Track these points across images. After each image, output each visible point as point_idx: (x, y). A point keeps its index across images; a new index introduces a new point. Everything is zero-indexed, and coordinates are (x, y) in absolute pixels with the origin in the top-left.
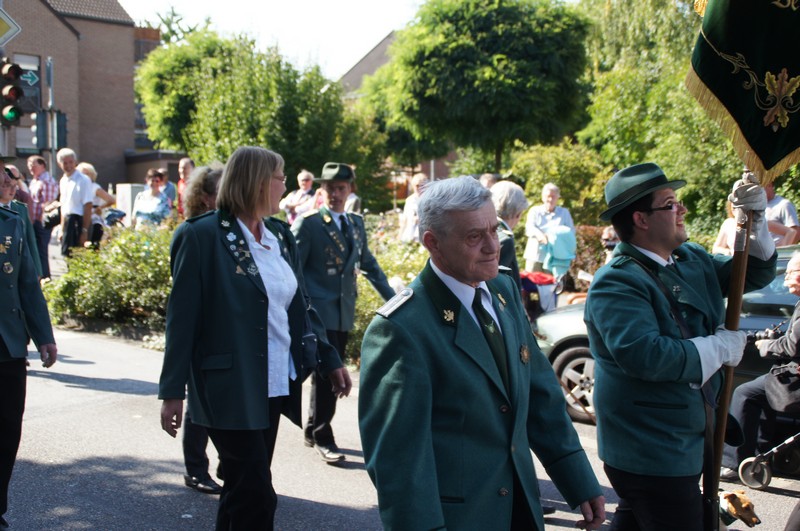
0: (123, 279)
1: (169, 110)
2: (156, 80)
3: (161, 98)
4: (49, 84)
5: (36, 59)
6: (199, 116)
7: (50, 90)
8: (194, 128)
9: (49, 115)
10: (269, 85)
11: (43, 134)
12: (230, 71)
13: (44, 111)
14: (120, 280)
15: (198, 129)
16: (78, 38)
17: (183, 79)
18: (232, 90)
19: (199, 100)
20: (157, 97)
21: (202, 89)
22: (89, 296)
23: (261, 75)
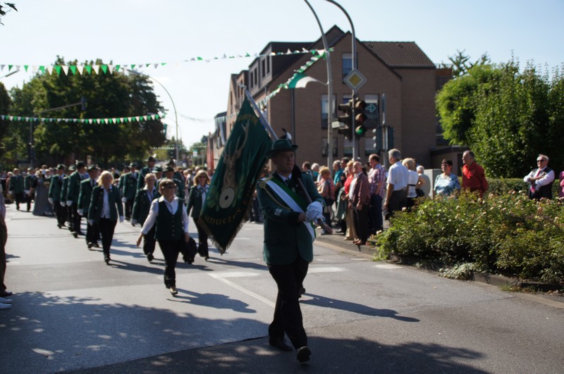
0: (426, 230)
1: (456, 120)
2: (448, 101)
3: (452, 113)
4: (383, 110)
5: (377, 96)
6: (477, 122)
7: (384, 114)
8: (474, 130)
9: (383, 129)
10: (526, 97)
11: (379, 141)
12: (498, 90)
13: (380, 127)
14: (424, 231)
15: (476, 130)
16: (401, 81)
17: (465, 99)
18: (499, 103)
19: (476, 112)
20: (449, 112)
21: (479, 104)
22: (405, 242)
23: (520, 91)
